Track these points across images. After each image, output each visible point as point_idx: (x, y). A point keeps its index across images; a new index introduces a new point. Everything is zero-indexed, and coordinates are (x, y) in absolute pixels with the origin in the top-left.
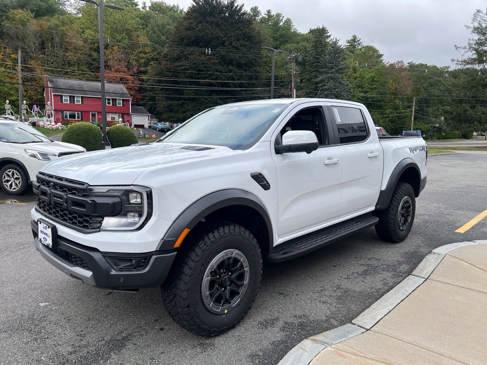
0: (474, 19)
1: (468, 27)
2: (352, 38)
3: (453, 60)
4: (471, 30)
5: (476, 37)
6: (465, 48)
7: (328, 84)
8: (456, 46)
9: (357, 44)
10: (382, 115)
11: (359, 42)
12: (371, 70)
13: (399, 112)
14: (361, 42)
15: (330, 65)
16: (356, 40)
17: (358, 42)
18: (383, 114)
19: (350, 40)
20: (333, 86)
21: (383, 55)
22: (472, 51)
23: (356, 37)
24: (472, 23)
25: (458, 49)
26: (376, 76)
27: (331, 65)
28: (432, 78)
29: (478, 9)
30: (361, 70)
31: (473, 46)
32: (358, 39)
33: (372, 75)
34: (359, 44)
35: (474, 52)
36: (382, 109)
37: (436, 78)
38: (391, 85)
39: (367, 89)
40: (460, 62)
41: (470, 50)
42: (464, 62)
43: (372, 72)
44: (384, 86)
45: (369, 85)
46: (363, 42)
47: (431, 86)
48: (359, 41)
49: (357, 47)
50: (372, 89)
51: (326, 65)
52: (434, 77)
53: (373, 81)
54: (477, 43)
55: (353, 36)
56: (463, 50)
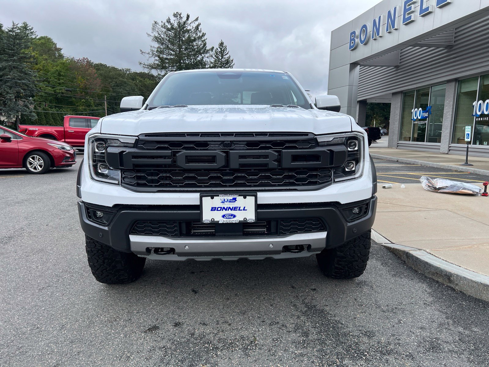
0: (153, 29)
1: (149, 35)
2: (23, 25)
3: (141, 63)
4: (152, 38)
5: (156, 45)
6: (149, 54)
7: (11, 74)
8: (141, 51)
9: (29, 32)
10: (76, 112)
11: (32, 31)
12: (55, 64)
13: (93, 109)
14: (34, 31)
15: (10, 51)
16: (28, 28)
17: (30, 30)
18: (76, 110)
19: (21, 27)
20: (17, 76)
21: (61, 49)
22: (154, 57)
23: (27, 25)
24: (152, 32)
25: (143, 53)
26: (62, 71)
27: (12, 52)
28: (117, 78)
29: (156, 21)
30: (44, 62)
31: (155, 53)
32: (31, 28)
33: (58, 68)
34: (32, 33)
35: (157, 58)
36: (74, 105)
37: (121, 79)
38: (80, 82)
39: (54, 83)
40: (147, 66)
41: (153, 56)
42: (150, 66)
43: (57, 66)
44: (72, 82)
45: (56, 79)
46: (36, 32)
47: (117, 86)
48: (32, 29)
49: (30, 36)
50: (60, 84)
51: (4, 51)
52: (119, 78)
53: (59, 75)
54: (157, 51)
55: (24, 23)
56: (148, 56)
